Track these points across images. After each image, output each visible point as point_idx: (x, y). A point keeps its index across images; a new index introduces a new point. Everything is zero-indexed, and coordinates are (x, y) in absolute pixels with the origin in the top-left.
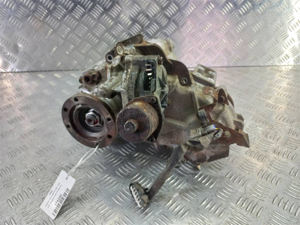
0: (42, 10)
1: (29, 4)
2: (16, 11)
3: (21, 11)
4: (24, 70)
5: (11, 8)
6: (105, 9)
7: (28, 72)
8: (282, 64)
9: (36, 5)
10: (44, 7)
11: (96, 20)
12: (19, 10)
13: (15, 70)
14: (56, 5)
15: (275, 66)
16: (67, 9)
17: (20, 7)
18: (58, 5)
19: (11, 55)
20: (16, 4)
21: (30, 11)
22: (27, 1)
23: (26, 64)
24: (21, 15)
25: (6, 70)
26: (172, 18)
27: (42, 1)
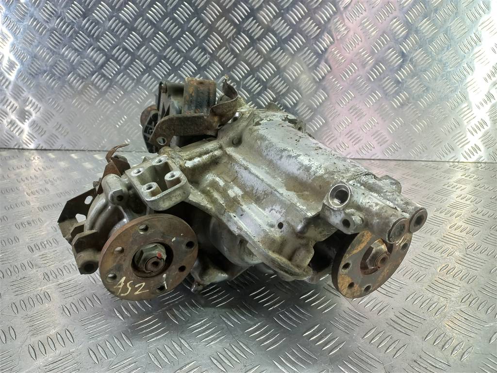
0: (64, 65)
6: (147, 66)
10: (65, 61)
11: (135, 81)
14: (81, 58)
16: (96, 64)
18: (84, 58)
22: (43, 52)
23: (34, 139)
24: (35, 69)
25: (6, 146)
26: (242, 82)
27: (64, 53)
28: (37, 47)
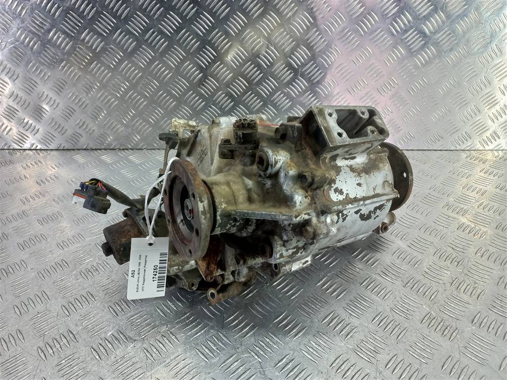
1: (62, 43)
2: (40, 53)
3: (49, 54)
4: (51, 147)
5: (32, 48)
6: (188, 52)
7: (57, 150)
8: (487, 148)
9: (73, 44)
10: (87, 48)
11: (173, 71)
12: (45, 51)
13: (37, 146)
14: (106, 44)
15: (474, 150)
16: (124, 52)
17: (47, 47)
18: (110, 44)
19: (30, 122)
20: (41, 41)
21: (63, 54)
22: (59, 38)
23: (54, 138)
24: (49, 59)
25: (21, 146)
26: (300, 70)
27: (84, 39)
28: (49, 31)
